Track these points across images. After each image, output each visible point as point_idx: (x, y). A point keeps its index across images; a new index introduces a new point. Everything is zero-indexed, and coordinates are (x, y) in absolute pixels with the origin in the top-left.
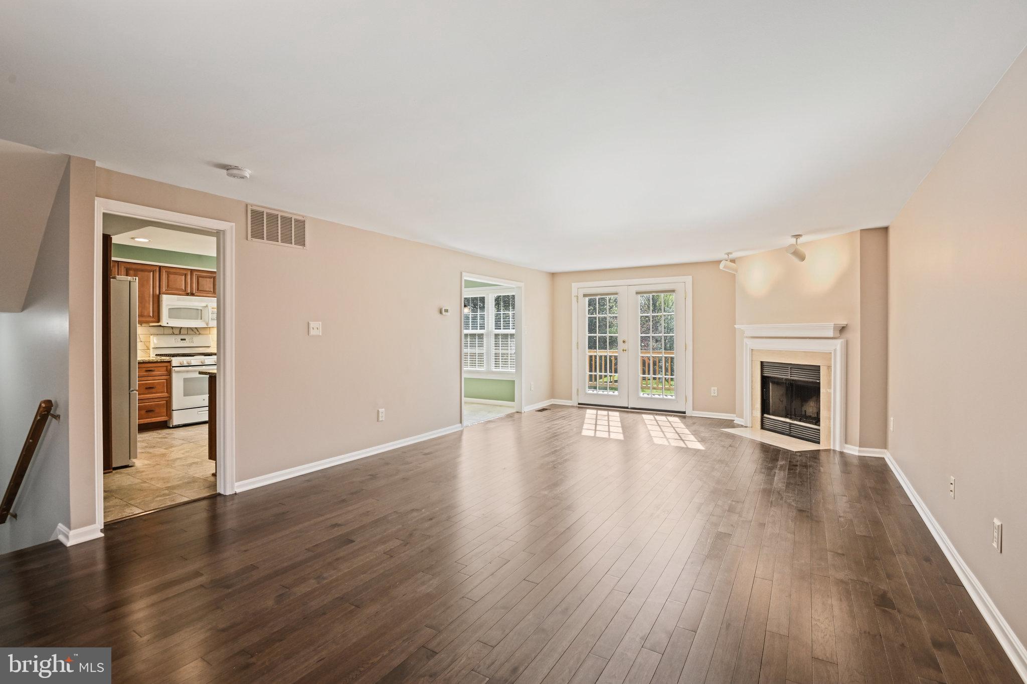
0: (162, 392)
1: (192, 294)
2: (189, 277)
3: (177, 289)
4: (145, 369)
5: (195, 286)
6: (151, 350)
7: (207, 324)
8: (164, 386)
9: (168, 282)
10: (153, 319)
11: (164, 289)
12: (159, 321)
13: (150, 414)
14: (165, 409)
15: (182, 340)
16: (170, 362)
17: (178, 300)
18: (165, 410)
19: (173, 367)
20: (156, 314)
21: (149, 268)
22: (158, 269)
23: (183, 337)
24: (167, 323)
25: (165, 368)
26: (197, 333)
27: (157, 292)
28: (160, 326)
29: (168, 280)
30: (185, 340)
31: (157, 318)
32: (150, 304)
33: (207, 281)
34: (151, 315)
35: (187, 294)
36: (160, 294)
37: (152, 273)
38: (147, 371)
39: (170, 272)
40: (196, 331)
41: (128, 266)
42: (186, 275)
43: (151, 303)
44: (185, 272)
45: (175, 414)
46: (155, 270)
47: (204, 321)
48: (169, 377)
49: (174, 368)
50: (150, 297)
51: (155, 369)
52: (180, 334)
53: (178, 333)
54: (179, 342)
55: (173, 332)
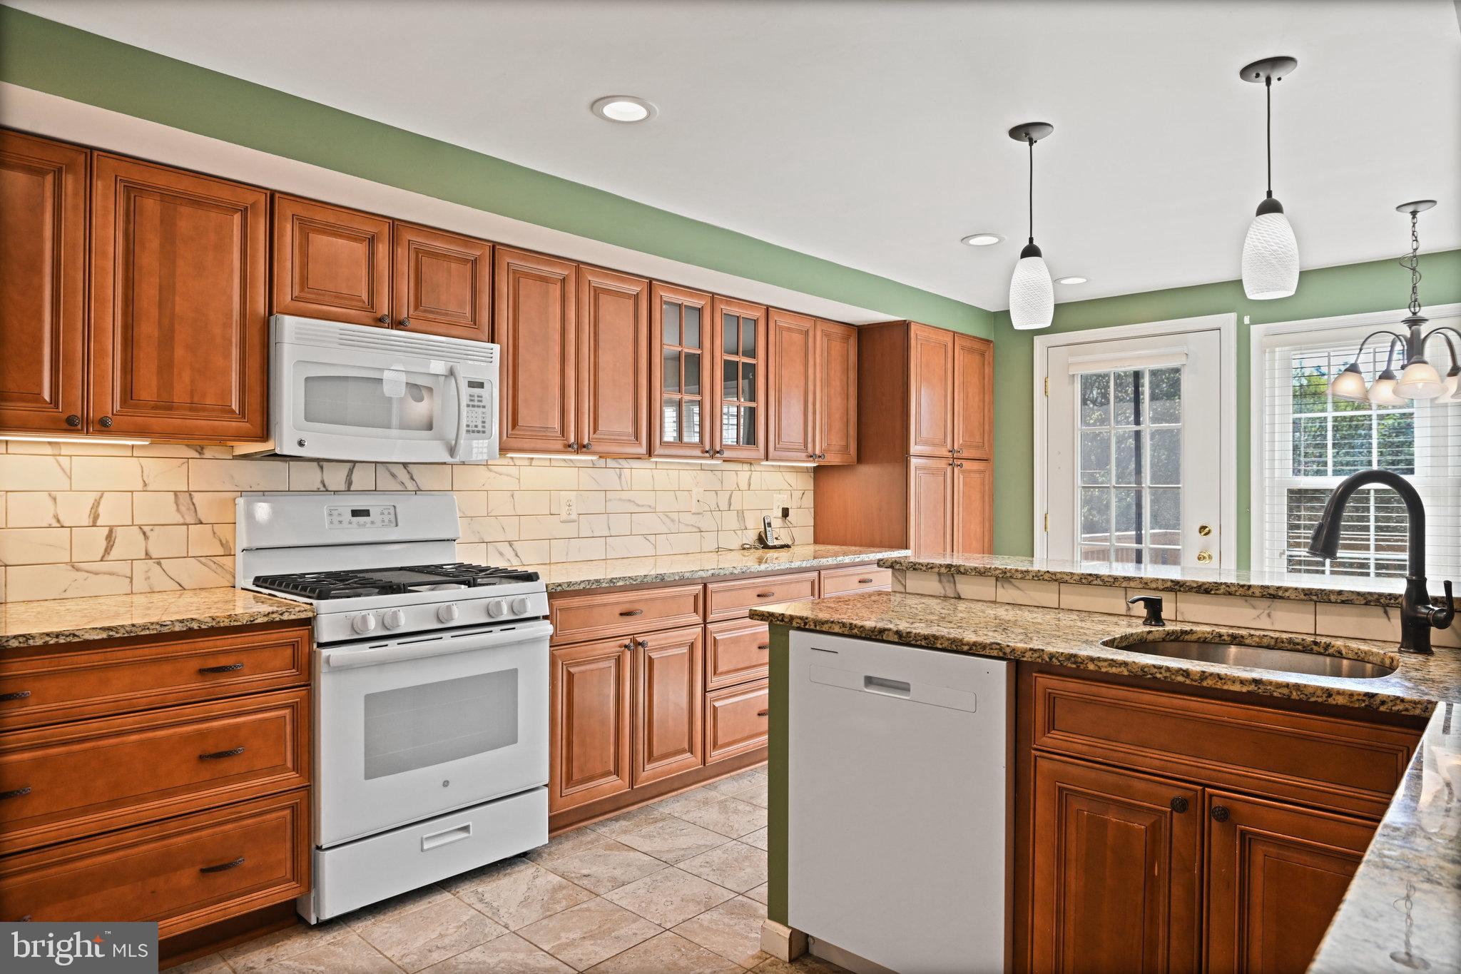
0: (272, 770)
1: (398, 324)
2: (382, 249)
3: (339, 298)
4: (196, 664)
5: (405, 288)
6: (240, 556)
7: (452, 451)
8: (280, 738)
9: (304, 265)
10: (244, 426)
11: (285, 295)
12: (265, 433)
13: (220, 880)
14: (289, 845)
15: (356, 513)
16: (308, 623)
17: (345, 342)
18: (284, 852)
19: (321, 645)
20: (254, 400)
21: (226, 194)
22: (262, 200)
23: (360, 503)
24: (301, 444)
25: (289, 651)
26: (411, 486)
27: (261, 307)
28: (274, 456)
29: (305, 254)
30: (365, 513)
31: (257, 418)
32: (227, 356)
33: (449, 272)
34: (235, 406)
35: (379, 322)
36: (271, 313)
37: (237, 218)
38: (203, 672)
39: (312, 221)
40: (401, 474)
41: (137, 175)
42: (372, 241)
43: (235, 353)
44: (370, 228)
45: (329, 863)
46: (254, 205)
47: (440, 438)
48: (302, 692)
49: (325, 652)
50: (227, 325)
51: (244, 658)
52: (349, 490)
53: (343, 487)
54: (345, 524)
55: (323, 483)
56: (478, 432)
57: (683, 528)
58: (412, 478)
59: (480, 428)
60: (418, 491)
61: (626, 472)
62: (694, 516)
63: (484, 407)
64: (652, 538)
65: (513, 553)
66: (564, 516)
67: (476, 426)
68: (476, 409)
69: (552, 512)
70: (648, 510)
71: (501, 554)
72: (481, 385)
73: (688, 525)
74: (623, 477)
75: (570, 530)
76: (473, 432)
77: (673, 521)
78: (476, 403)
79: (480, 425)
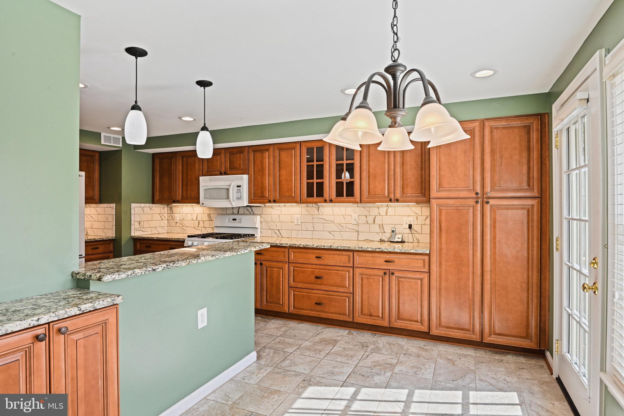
1: (226, 174)
3: (214, 170)
5: (227, 164)
7: (232, 204)
9: (208, 164)
10: (198, 200)
11: (205, 171)
12: (200, 202)
15: (234, 220)
23: (234, 217)
24: (203, 204)
27: (201, 175)
29: (208, 162)
30: (236, 219)
32: (196, 186)
33: (237, 157)
34: (197, 197)
40: (250, 210)
41: (183, 154)
42: (220, 155)
47: (230, 201)
50: (195, 180)
52: (238, 214)
53: (237, 213)
54: (231, 222)
55: (233, 212)
56: (240, 199)
57: (347, 230)
58: (252, 211)
59: (240, 198)
60: (254, 214)
61: (321, 209)
62: (353, 225)
63: (241, 192)
64: (333, 233)
65: (279, 234)
66: (295, 223)
67: (239, 197)
68: (239, 193)
69: (292, 221)
70: (331, 222)
71: (276, 233)
72: (240, 186)
73: (350, 229)
74: (319, 210)
75: (299, 228)
76: (238, 199)
77: (342, 227)
78: (239, 191)
79: (240, 197)
